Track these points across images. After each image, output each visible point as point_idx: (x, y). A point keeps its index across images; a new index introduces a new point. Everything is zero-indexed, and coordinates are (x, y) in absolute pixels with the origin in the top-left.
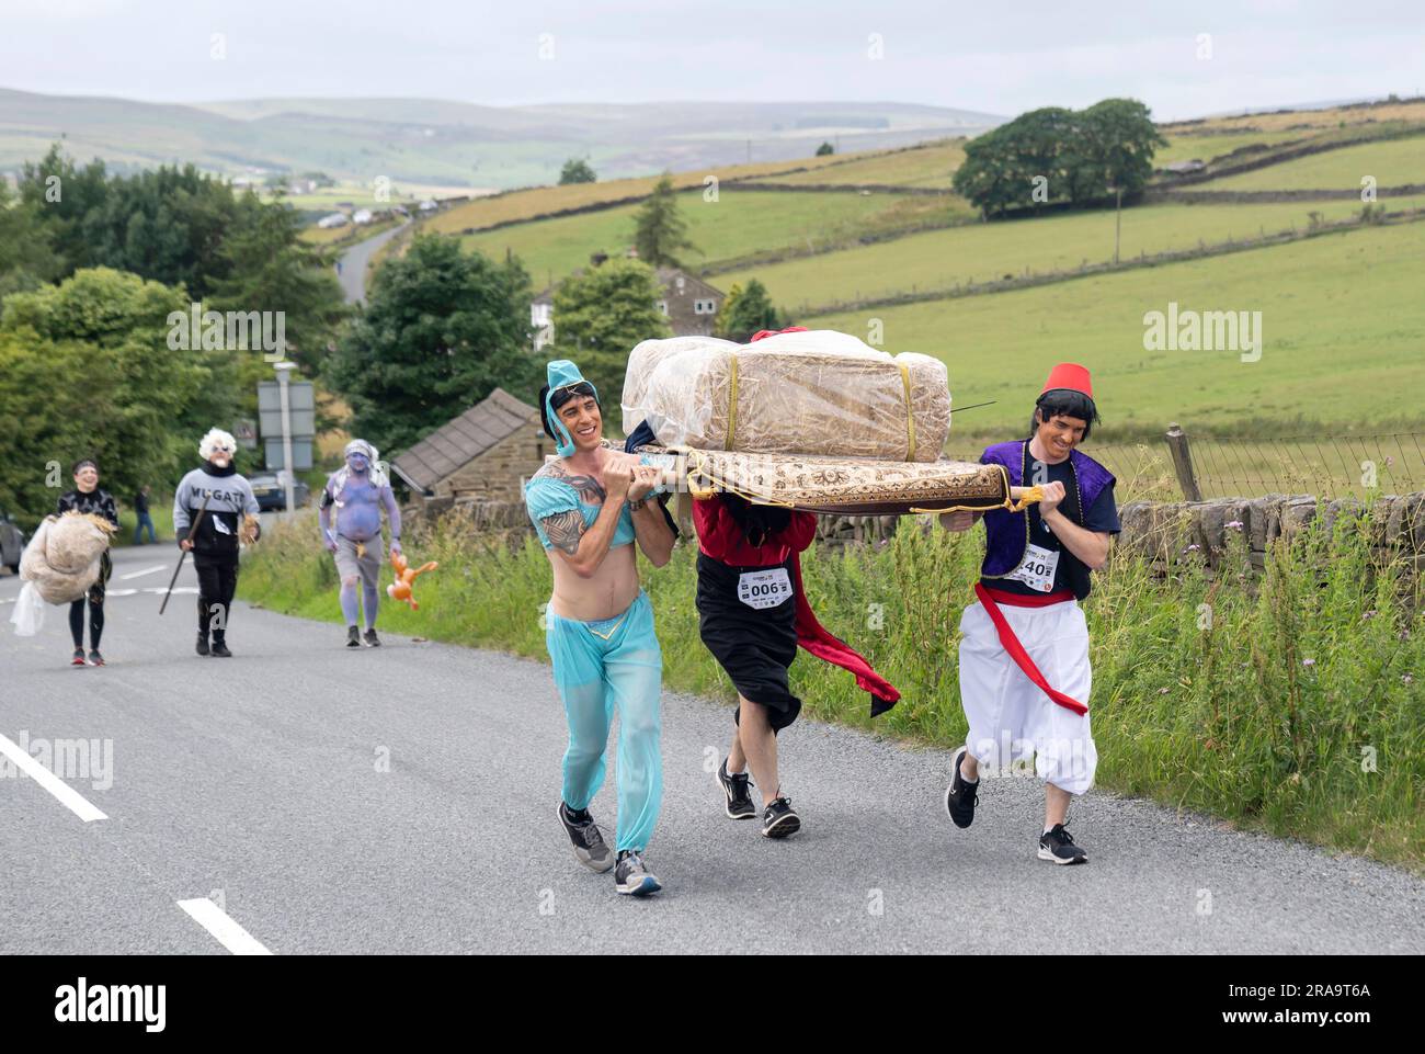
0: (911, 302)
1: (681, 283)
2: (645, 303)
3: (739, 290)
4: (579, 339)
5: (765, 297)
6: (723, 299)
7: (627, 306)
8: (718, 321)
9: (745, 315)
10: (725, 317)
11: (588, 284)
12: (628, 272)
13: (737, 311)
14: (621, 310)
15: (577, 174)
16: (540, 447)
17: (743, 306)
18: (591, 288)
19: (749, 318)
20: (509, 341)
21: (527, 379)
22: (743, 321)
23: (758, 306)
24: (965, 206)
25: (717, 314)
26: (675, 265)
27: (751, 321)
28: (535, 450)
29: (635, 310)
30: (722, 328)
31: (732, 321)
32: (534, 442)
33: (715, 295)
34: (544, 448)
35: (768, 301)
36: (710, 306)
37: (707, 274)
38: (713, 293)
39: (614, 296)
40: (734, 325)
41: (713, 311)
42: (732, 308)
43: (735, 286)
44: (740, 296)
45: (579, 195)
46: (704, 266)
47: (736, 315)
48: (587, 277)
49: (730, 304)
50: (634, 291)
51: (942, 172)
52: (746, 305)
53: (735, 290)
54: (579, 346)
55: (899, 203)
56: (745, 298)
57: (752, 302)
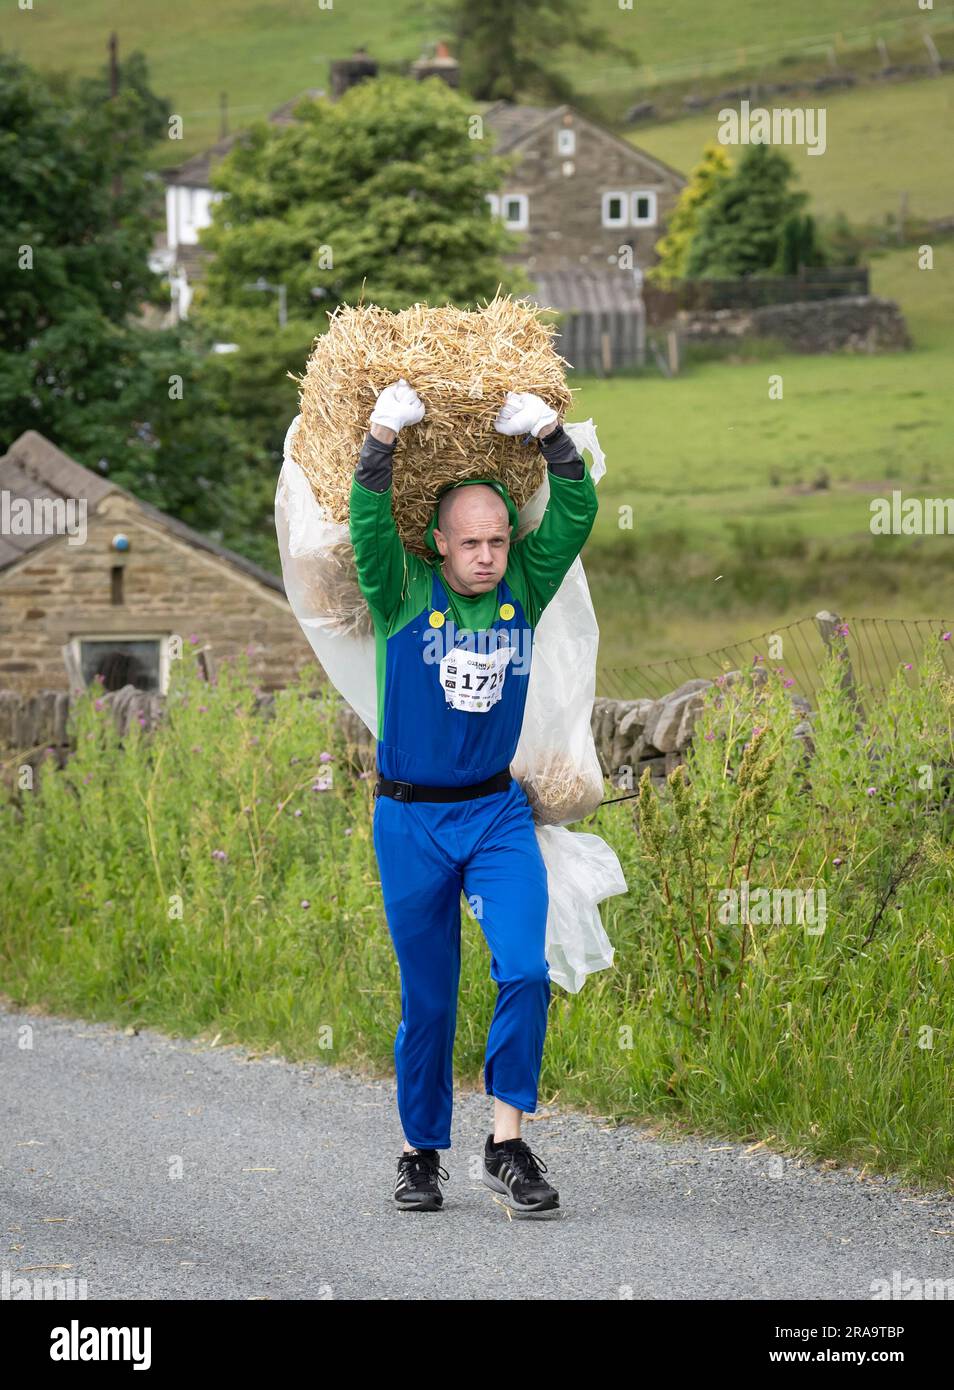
1: (566, 143)
2: (464, 199)
3: (721, 166)
4: (282, 290)
5: (792, 187)
6: (678, 190)
7: (410, 207)
8: (661, 248)
9: (736, 233)
10: (681, 238)
11: (311, 143)
12: (416, 119)
13: (714, 222)
14: (393, 217)
16: (117, 572)
17: (730, 208)
18: (319, 155)
19: (745, 241)
20: (85, 304)
21: (126, 402)
22: (726, 250)
23: (771, 211)
25: (661, 230)
26: (558, 92)
27: (749, 250)
28: (106, 580)
29: (433, 218)
30: (674, 267)
31: (699, 249)
32: (106, 561)
33: (659, 180)
34: (126, 575)
35: (800, 198)
36: (643, 209)
37: (645, 117)
38: (647, 172)
39: (379, 179)
40: (702, 262)
41: (651, 221)
42: (700, 212)
43: (710, 156)
44: (725, 183)
46: (639, 93)
47: (711, 235)
48: (308, 126)
49: (695, 203)
50: (426, 168)
52: (734, 211)
53: (710, 167)
54: (280, 305)
56: (733, 188)
57: (754, 199)
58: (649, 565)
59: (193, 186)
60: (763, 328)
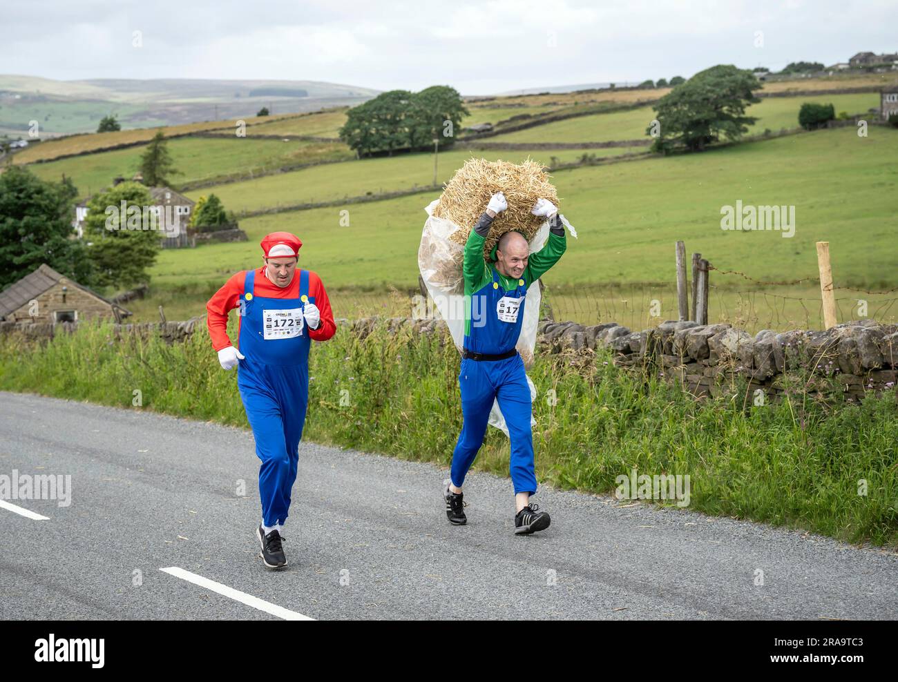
0: (310, 208)
1: (168, 196)
3: (204, 200)
4: (103, 231)
5: (220, 205)
6: (194, 206)
8: (190, 219)
9: (208, 215)
10: (195, 217)
11: (109, 196)
12: (133, 191)
13: (202, 213)
15: (109, 126)
16: (64, 296)
17: (206, 209)
18: (112, 200)
19: (210, 217)
20: (57, 234)
21: (67, 257)
22: (205, 219)
23: (216, 210)
24: (346, 149)
25: (190, 215)
26: (166, 184)
27: (210, 219)
28: (62, 297)
30: (193, 223)
31: (199, 219)
32: (61, 293)
33: (189, 204)
34: (66, 296)
35: (222, 207)
36: (186, 210)
37: (186, 189)
38: (187, 202)
40: (200, 222)
41: (188, 213)
42: (199, 211)
43: (201, 198)
44: (204, 204)
45: (109, 140)
46: (185, 184)
47: (202, 216)
48: (109, 193)
49: (198, 209)
50: (137, 202)
51: (333, 128)
52: (207, 210)
53: (201, 201)
54: (103, 234)
55: (307, 147)
56: (206, 205)
57: (211, 208)
58: (189, 291)
59: (83, 207)
60: (214, 237)
